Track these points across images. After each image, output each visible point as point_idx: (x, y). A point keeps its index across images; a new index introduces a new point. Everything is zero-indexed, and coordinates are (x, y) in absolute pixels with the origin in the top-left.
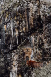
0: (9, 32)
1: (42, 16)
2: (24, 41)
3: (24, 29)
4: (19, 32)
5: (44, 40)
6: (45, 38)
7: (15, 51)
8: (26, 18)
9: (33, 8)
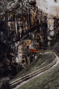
0: (13, 29)
1: (39, 22)
2: (26, 36)
3: (27, 28)
4: (22, 30)
5: (41, 37)
6: (41, 36)
7: (18, 42)
8: (28, 21)
9: (33, 14)
